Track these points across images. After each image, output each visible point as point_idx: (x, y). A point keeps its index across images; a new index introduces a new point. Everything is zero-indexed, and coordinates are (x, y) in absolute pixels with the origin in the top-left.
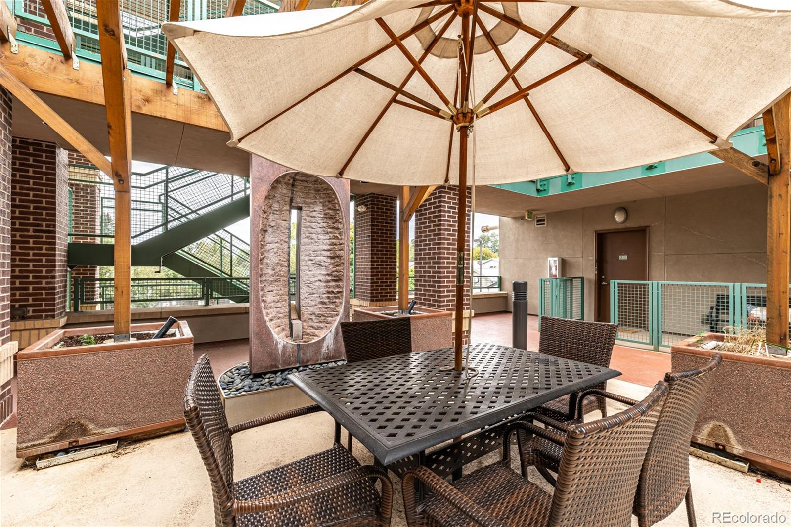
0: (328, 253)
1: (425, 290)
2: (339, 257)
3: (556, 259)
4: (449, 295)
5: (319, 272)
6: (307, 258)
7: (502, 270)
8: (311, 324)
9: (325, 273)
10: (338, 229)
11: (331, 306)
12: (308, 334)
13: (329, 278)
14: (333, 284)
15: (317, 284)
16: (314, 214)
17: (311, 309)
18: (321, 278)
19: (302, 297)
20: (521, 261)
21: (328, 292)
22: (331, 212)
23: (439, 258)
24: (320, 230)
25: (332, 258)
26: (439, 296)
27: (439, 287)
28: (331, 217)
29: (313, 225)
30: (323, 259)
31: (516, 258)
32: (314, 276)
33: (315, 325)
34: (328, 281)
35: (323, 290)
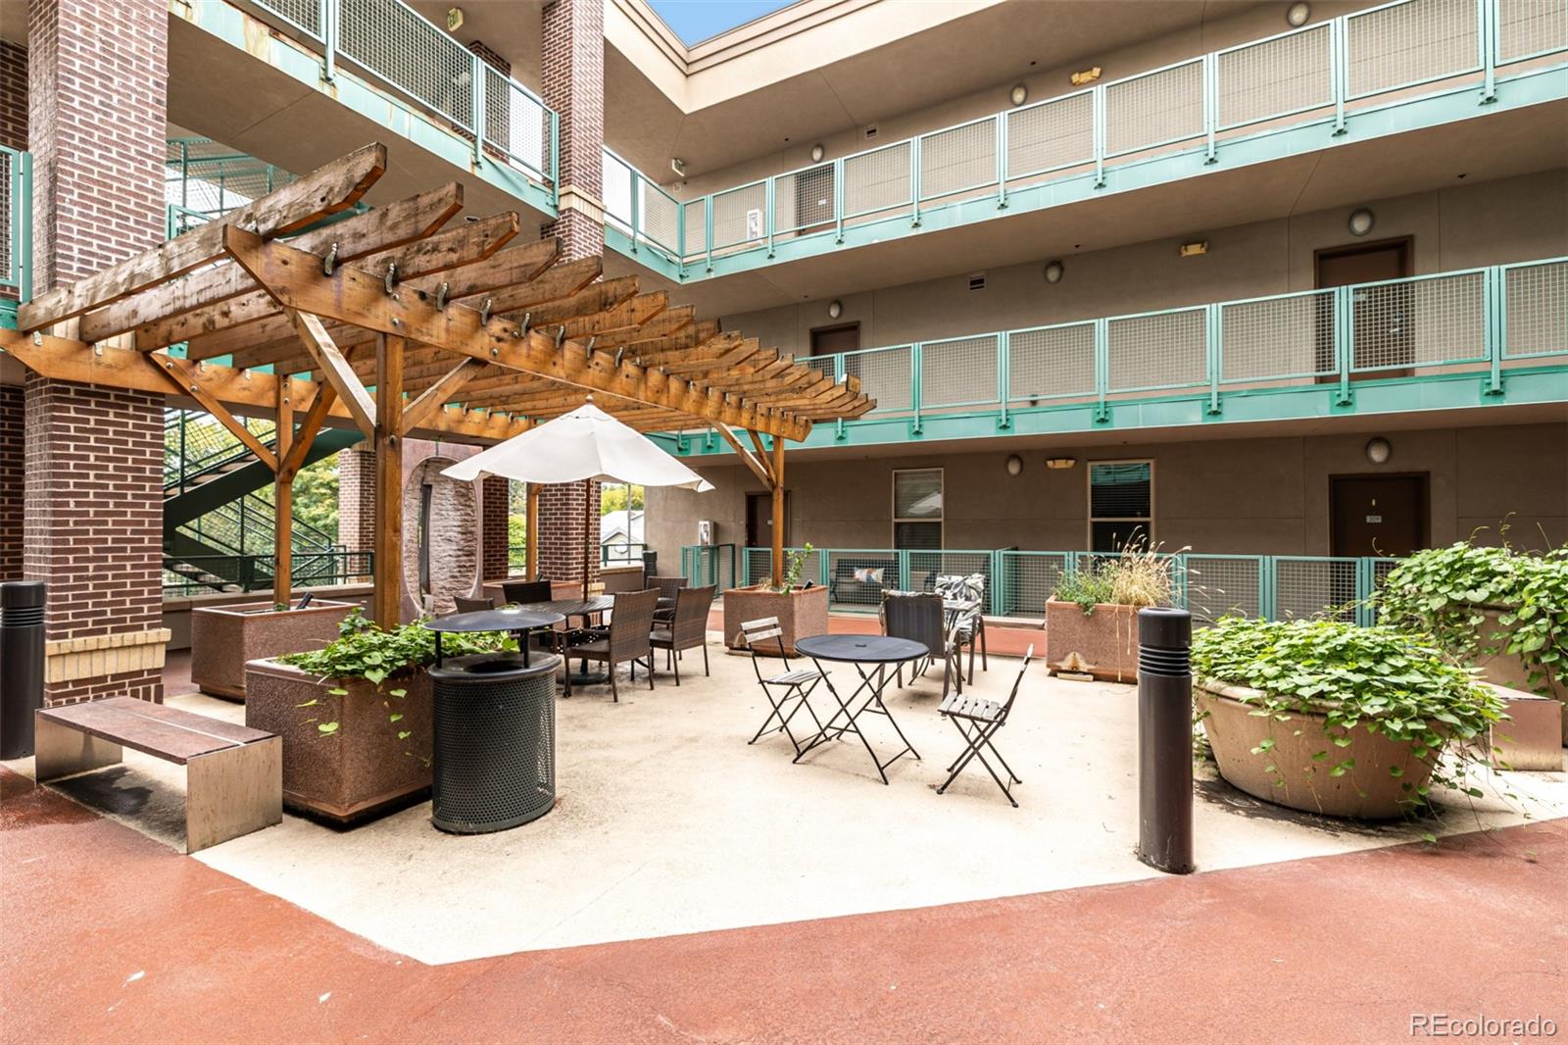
0: (459, 529)
1: (551, 563)
2: (472, 533)
3: (707, 523)
4: (576, 567)
5: (448, 547)
6: (436, 534)
7: (648, 535)
8: (442, 597)
9: (455, 548)
10: (470, 506)
11: (463, 579)
12: (440, 607)
13: (460, 553)
14: (465, 558)
15: (448, 558)
16: (445, 491)
17: (442, 583)
18: (451, 553)
19: (431, 572)
20: (669, 524)
21: (459, 567)
22: (463, 490)
23: (567, 529)
24: (450, 507)
25: (462, 533)
26: (567, 569)
27: (567, 559)
28: (463, 495)
29: (443, 502)
30: (453, 534)
31: (664, 520)
32: (444, 551)
33: (446, 598)
34: (459, 556)
35: (453, 565)
